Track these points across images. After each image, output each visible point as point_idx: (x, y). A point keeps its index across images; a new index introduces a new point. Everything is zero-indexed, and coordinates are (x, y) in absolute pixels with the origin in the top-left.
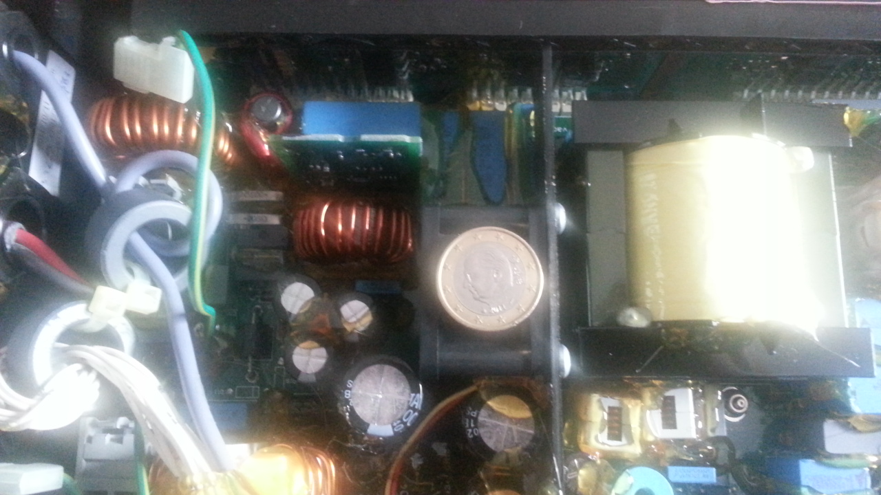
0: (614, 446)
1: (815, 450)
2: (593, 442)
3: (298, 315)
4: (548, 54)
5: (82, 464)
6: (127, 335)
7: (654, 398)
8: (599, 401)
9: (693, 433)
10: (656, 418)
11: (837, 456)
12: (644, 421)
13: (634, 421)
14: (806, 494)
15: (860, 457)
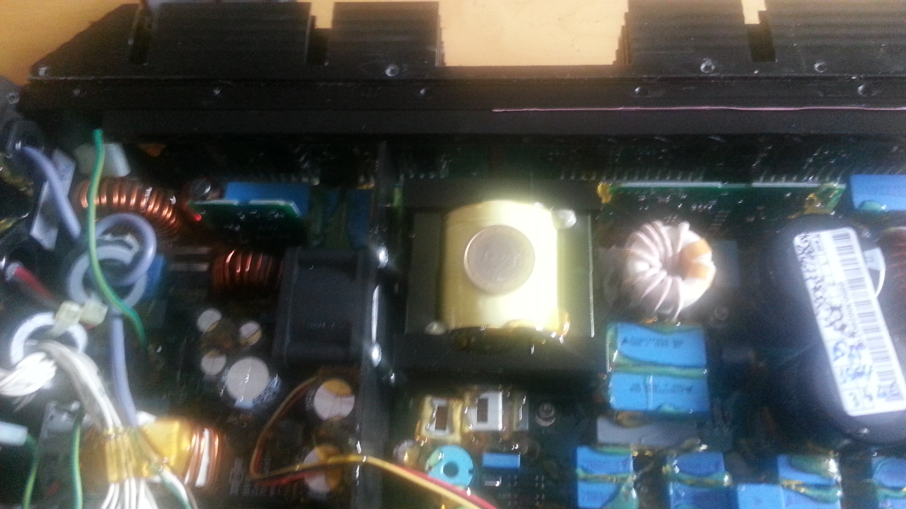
0: (439, 434)
1: (590, 439)
2: (424, 432)
3: (207, 333)
4: (383, 146)
5: (44, 434)
6: (80, 336)
7: (472, 400)
8: (431, 401)
9: (500, 427)
10: (473, 414)
11: (607, 445)
12: (464, 416)
13: (457, 417)
14: (580, 473)
15: (626, 446)
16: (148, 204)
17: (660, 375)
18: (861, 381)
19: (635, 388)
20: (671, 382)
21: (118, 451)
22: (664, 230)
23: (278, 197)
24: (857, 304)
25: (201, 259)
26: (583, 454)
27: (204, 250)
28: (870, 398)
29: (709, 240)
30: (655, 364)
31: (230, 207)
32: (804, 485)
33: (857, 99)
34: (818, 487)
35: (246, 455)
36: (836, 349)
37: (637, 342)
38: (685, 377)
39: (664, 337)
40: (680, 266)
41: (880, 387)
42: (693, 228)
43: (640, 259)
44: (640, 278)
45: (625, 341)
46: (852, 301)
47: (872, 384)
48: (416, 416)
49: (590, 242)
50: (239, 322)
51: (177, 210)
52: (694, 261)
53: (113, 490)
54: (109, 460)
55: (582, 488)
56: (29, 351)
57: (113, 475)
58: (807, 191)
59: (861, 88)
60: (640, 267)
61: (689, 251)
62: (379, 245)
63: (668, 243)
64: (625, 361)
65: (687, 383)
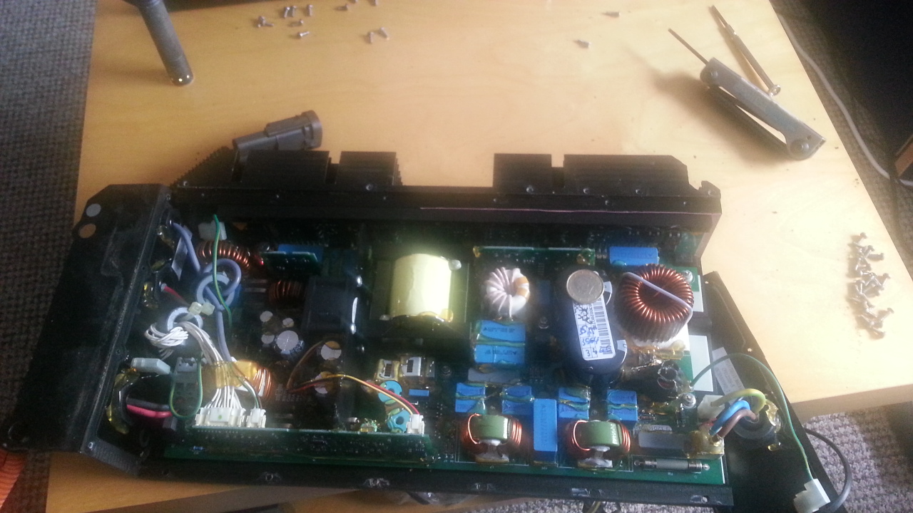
0: (386, 377)
1: (464, 379)
2: (378, 376)
3: (265, 323)
4: (363, 225)
6: (199, 320)
7: (405, 361)
8: (383, 362)
9: (419, 374)
10: (405, 368)
11: (472, 382)
12: (400, 369)
13: (396, 369)
14: (457, 395)
15: (482, 382)
16: (236, 255)
17: (500, 346)
18: (593, 345)
19: (488, 352)
20: (506, 349)
21: (222, 372)
22: (506, 271)
23: (305, 251)
24: (595, 308)
25: (263, 286)
26: (460, 386)
27: (264, 281)
28: (596, 352)
29: (528, 278)
30: (500, 340)
31: (282, 256)
32: (571, 402)
33: (604, 207)
34: (578, 403)
35: (284, 383)
36: (582, 329)
37: (491, 330)
38: (513, 347)
39: (505, 327)
40: (513, 290)
41: (601, 347)
42: (522, 272)
43: (493, 286)
44: (491, 295)
45: (485, 329)
46: (593, 306)
47: (598, 346)
48: (375, 369)
49: (468, 276)
50: (282, 318)
51: (250, 260)
52: (519, 287)
53: (219, 391)
54: (217, 376)
55: (458, 402)
56: (175, 326)
57: (219, 384)
58: (577, 252)
59: (606, 202)
60: (493, 289)
61: (517, 283)
62: (357, 275)
63: (507, 278)
64: (482, 339)
65: (514, 350)
